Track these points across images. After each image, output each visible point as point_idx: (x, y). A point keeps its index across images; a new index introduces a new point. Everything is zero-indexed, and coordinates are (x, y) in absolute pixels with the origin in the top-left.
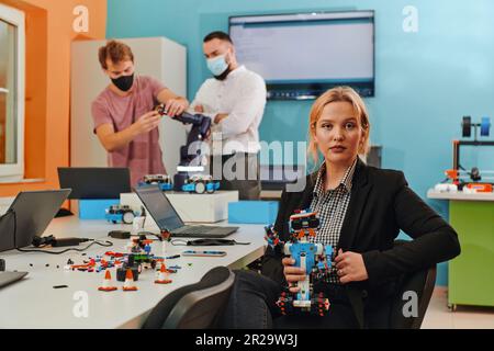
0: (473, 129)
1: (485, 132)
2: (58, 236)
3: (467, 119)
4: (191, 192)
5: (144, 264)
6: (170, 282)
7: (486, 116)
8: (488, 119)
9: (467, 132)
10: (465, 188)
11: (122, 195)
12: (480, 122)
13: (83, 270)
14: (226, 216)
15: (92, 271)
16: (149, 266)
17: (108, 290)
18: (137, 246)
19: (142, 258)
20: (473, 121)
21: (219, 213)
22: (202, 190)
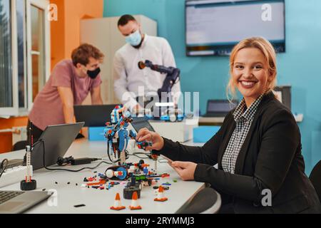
2: (76, 157)
4: (166, 121)
5: (143, 183)
6: (166, 200)
13: (96, 188)
14: (191, 137)
15: (102, 188)
16: (147, 183)
17: (119, 209)
18: (138, 169)
19: (142, 178)
21: (186, 134)
22: (175, 119)
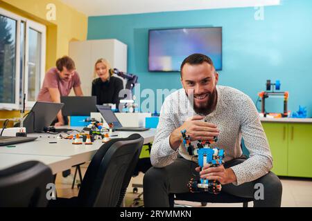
0: (271, 86)
1: (278, 88)
3: (269, 81)
5: (98, 136)
7: (278, 79)
8: (279, 81)
9: (268, 88)
10: (267, 115)
11: (92, 114)
12: (275, 83)
16: (101, 137)
17: (77, 144)
18: (94, 126)
19: (97, 132)
20: (272, 82)
